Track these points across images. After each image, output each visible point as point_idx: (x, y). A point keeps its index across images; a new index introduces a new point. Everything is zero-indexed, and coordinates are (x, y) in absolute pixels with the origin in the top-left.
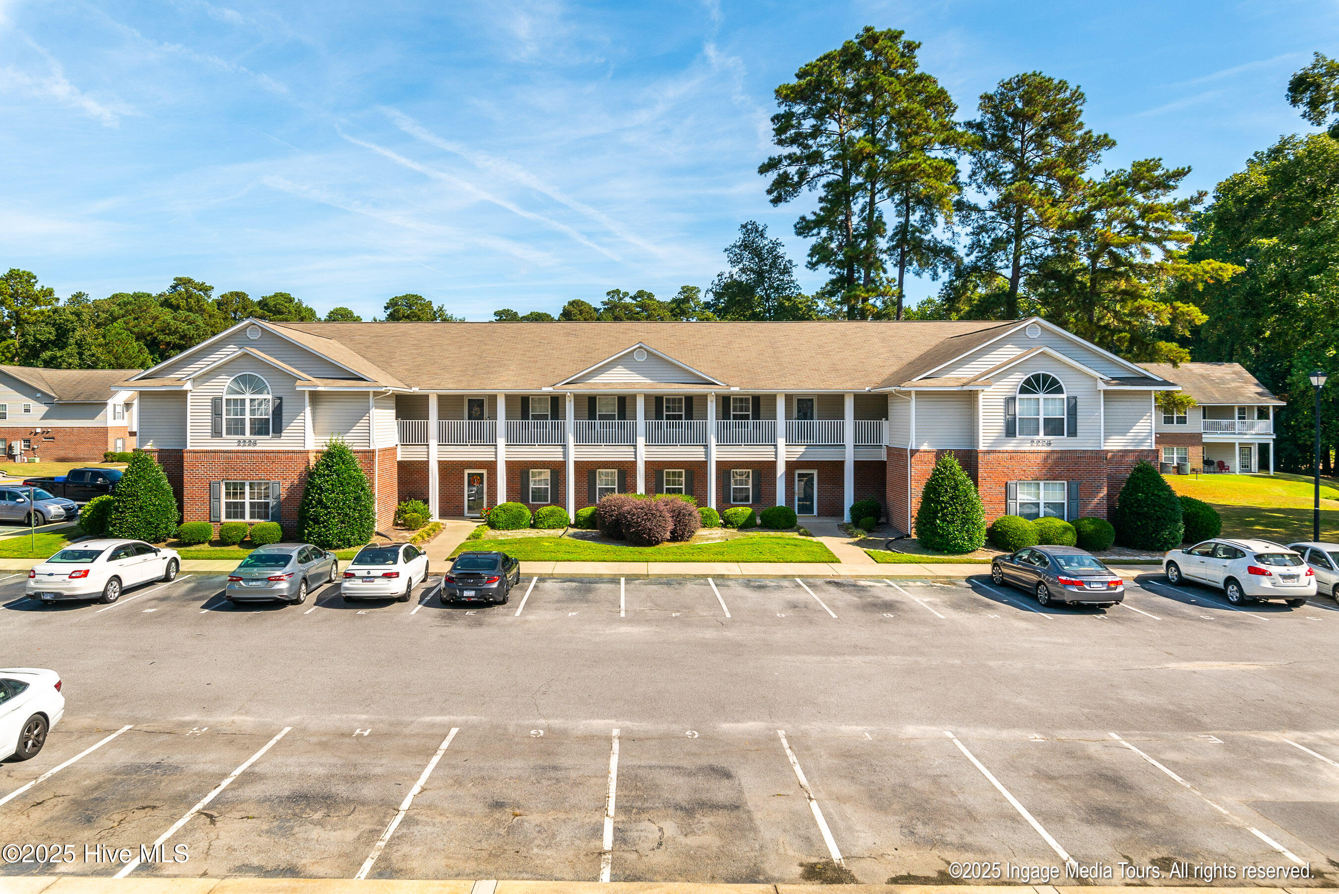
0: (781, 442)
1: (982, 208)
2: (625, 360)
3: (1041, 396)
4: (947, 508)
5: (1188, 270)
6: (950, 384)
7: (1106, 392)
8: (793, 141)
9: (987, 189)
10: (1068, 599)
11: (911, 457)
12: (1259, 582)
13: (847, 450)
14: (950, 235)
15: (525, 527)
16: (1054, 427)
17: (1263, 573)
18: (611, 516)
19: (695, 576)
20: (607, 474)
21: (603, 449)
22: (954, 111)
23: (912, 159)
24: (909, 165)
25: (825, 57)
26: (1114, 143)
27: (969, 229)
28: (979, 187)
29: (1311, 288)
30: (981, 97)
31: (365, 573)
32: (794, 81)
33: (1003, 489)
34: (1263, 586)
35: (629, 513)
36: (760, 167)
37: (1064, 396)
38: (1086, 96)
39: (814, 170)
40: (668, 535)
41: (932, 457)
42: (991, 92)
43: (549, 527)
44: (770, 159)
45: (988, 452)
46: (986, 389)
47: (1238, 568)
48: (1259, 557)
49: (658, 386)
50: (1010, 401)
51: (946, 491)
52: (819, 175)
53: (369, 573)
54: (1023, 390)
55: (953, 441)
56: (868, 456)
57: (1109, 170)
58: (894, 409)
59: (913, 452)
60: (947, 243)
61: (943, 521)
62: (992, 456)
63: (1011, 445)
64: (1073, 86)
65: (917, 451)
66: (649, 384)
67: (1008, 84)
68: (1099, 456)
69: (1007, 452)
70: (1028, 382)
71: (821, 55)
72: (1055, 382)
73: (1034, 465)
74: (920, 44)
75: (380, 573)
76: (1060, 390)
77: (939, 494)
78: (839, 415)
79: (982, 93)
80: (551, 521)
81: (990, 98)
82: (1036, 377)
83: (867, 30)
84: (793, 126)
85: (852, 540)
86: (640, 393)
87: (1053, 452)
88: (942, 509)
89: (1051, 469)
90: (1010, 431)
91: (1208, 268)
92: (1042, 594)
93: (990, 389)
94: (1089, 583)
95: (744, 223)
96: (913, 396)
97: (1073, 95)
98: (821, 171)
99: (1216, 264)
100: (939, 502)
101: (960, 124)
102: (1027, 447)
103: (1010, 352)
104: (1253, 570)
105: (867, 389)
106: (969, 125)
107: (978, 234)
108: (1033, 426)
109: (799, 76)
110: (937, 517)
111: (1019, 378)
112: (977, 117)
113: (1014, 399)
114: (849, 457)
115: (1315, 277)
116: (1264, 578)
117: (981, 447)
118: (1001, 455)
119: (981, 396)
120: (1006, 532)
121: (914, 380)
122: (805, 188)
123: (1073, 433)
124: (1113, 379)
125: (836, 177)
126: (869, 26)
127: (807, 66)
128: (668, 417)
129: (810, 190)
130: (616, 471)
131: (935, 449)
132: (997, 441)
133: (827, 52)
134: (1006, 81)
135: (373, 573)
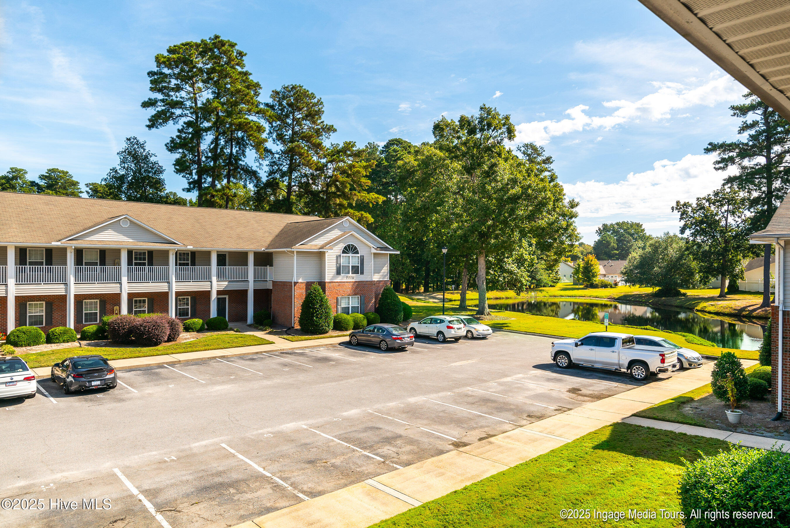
0: (214, 279)
1: (274, 152)
2: (115, 226)
3: (350, 255)
4: (318, 311)
5: (366, 197)
6: (313, 248)
7: (375, 254)
8: (160, 90)
9: (278, 143)
10: (396, 346)
11: (294, 286)
12: (451, 332)
13: (250, 284)
14: (258, 164)
15: (42, 343)
16: (356, 270)
17: (452, 328)
18: (124, 329)
19: (208, 358)
20: (91, 303)
21: (97, 285)
22: (258, 95)
23: (245, 119)
24: (245, 122)
25: (187, 44)
26: (336, 130)
27: (267, 163)
28: (274, 141)
29: (437, 212)
30: (273, 91)
31: (8, 379)
32: (166, 54)
33: (336, 301)
34: (453, 333)
35: (141, 326)
36: (143, 103)
37: (359, 255)
38: (324, 104)
39: (178, 112)
40: (166, 339)
41: (304, 286)
42: (278, 90)
43: (64, 341)
44: (150, 99)
45: (330, 282)
46: (329, 251)
47: (442, 327)
48: (450, 322)
49: (137, 243)
50: (338, 257)
51: (317, 302)
52: (180, 116)
53: (12, 379)
54: (344, 252)
55: (312, 277)
56: (261, 286)
57: (333, 143)
58: (277, 261)
59: (296, 283)
60: (254, 168)
61: (317, 318)
62: (331, 284)
63: (339, 279)
64: (318, 97)
65: (298, 282)
66: (132, 242)
67: (287, 88)
68: (372, 283)
69: (337, 282)
70: (345, 248)
71: (184, 42)
72: (356, 248)
73: (349, 289)
74: (246, 54)
75: (22, 378)
76: (357, 252)
77: (314, 305)
78: (246, 264)
79: (274, 89)
80: (65, 337)
81: (277, 93)
82: (349, 246)
83: (217, 37)
84: (166, 82)
85: (265, 332)
86: (124, 248)
87: (356, 282)
88: (316, 311)
89: (354, 291)
90: (338, 273)
91: (373, 197)
92: (383, 346)
93: (332, 251)
94: (404, 338)
95: (128, 138)
96: (295, 253)
97: (318, 102)
98: (182, 114)
99: (377, 196)
100: (315, 308)
101: (262, 104)
102: (345, 280)
103: (336, 233)
104: (449, 327)
105: (263, 249)
106: (267, 105)
107: (273, 166)
108: (347, 270)
109: (170, 51)
110: (314, 316)
111: (342, 246)
112: (270, 101)
113: (340, 256)
114: (251, 288)
115: (439, 208)
116: (452, 330)
117: (327, 280)
118: (335, 284)
119: (326, 255)
120: (341, 321)
121: (297, 245)
122: (171, 122)
123: (362, 273)
124: (378, 248)
125: (192, 119)
126: (217, 35)
127: (175, 46)
128: (136, 264)
129: (174, 124)
130: (98, 301)
131: (305, 281)
132: (334, 277)
133: (189, 41)
134: (286, 86)
135: (15, 379)
